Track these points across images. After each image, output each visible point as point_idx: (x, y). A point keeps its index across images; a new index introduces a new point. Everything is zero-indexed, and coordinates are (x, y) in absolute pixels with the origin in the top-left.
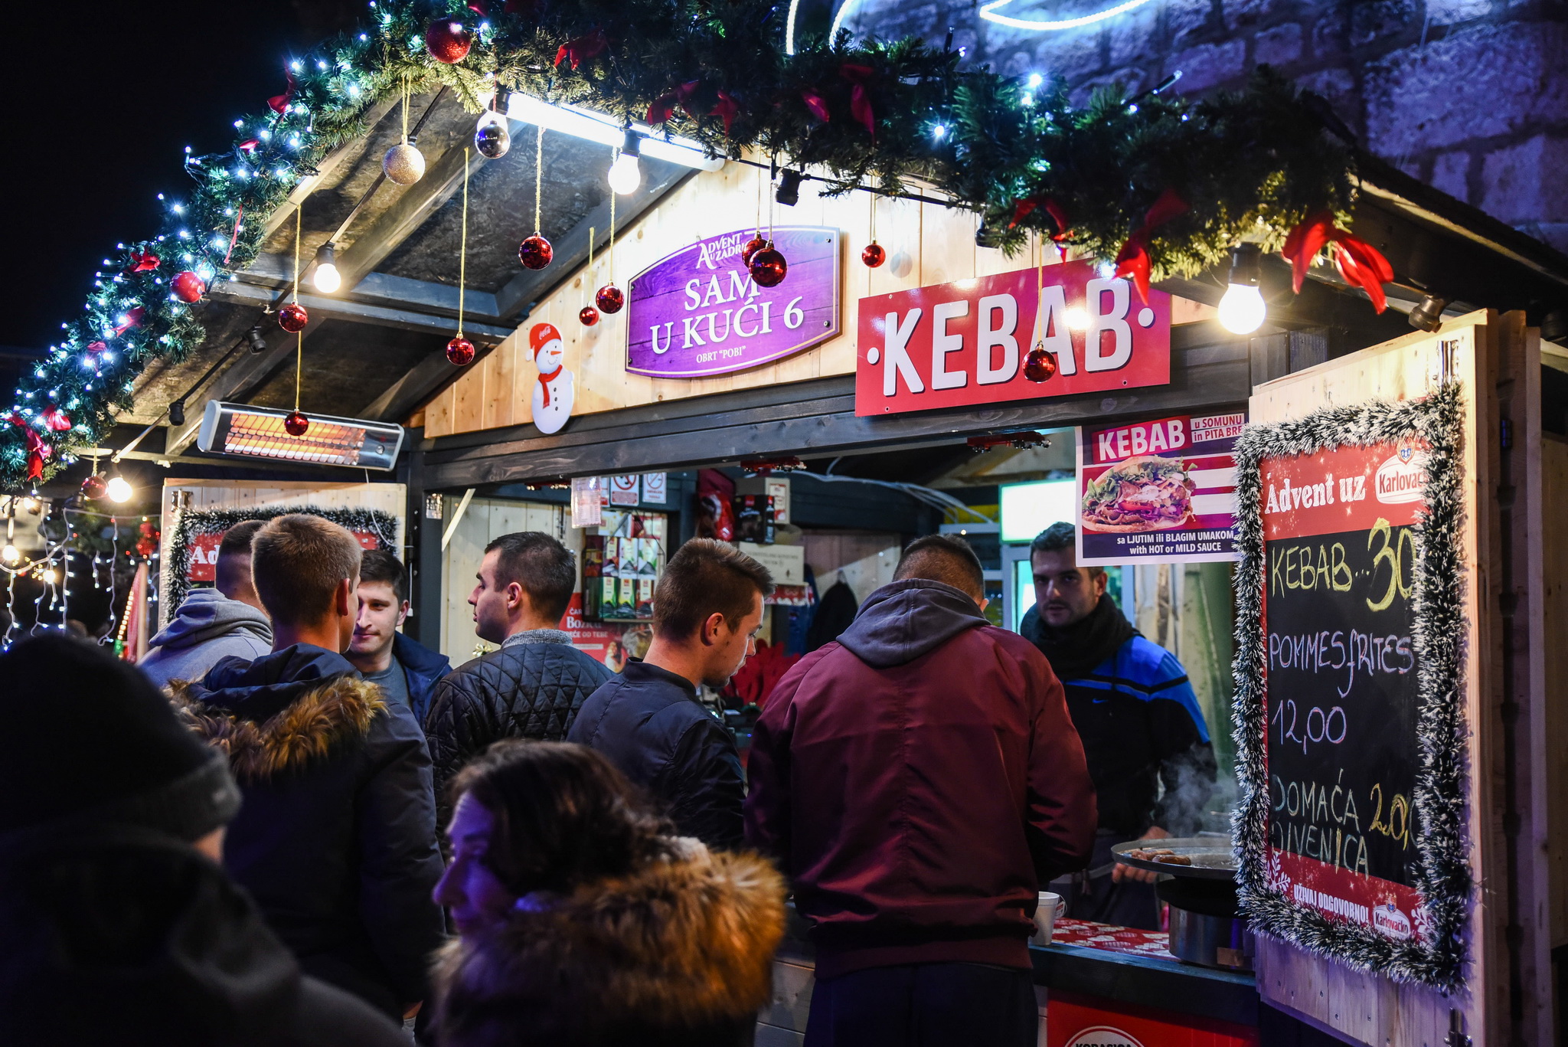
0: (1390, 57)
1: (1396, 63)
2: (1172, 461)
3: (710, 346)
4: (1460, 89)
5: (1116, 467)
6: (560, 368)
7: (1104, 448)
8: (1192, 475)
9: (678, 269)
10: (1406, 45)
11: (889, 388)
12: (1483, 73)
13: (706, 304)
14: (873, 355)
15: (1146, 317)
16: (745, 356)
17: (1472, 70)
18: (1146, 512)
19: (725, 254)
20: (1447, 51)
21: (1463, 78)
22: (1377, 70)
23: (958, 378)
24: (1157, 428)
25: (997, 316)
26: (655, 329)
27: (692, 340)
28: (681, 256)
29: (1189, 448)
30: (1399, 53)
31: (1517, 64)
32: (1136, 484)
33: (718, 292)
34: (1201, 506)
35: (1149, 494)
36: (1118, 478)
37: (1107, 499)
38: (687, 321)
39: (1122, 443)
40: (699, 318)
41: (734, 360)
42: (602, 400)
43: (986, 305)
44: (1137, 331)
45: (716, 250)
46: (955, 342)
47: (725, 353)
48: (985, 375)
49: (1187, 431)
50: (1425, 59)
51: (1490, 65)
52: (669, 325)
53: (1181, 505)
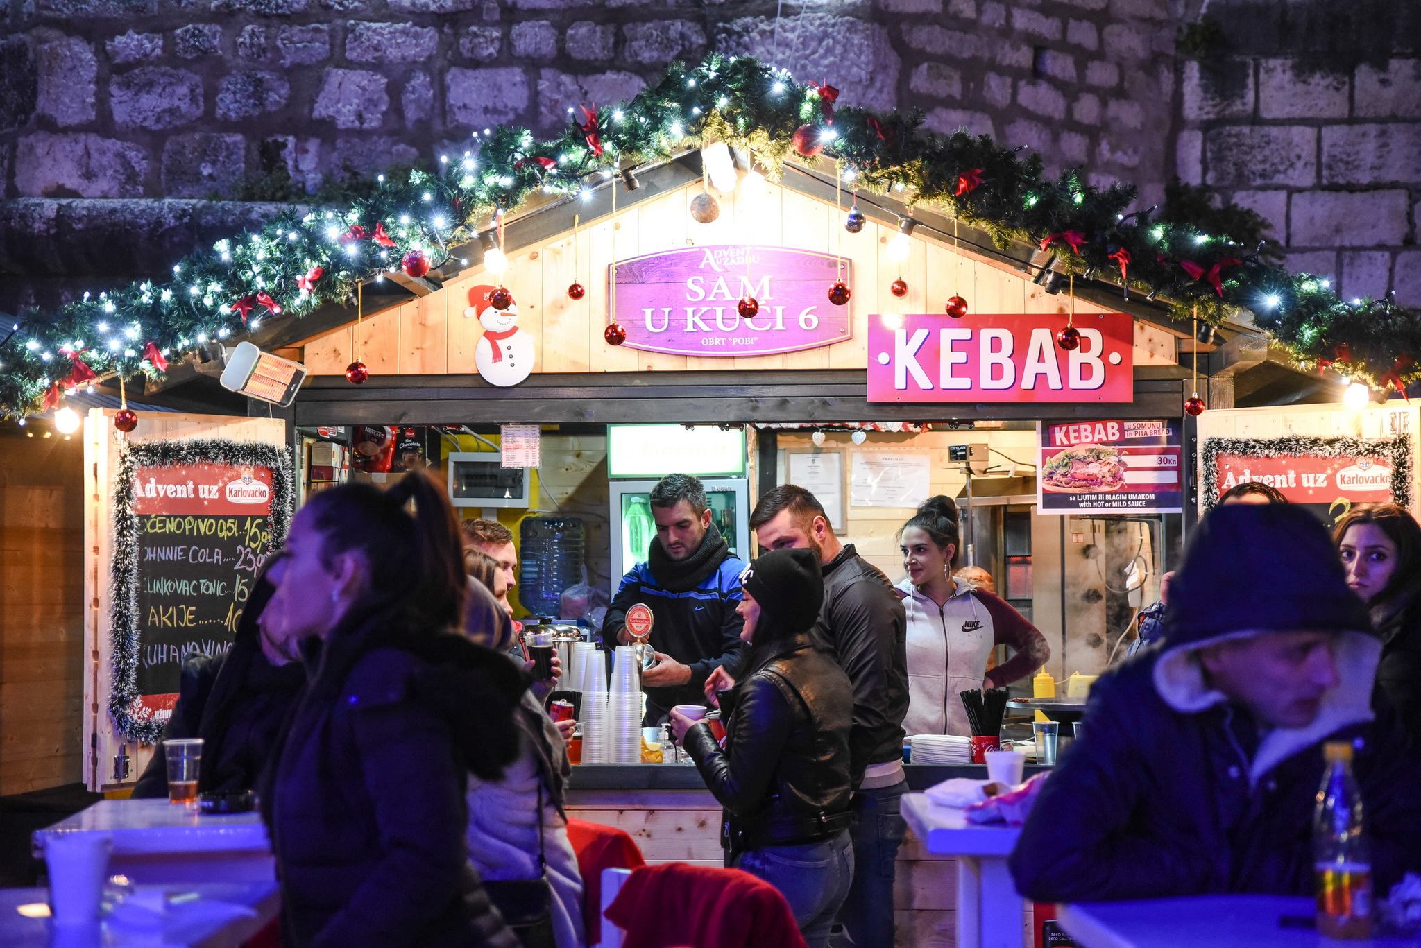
0: (740, 22)
1: (746, 29)
2: (1110, 448)
3: (715, 331)
4: (804, 67)
5: (1068, 450)
6: (515, 330)
7: (1059, 436)
8: (1124, 458)
9: (676, 264)
10: (756, 15)
11: (900, 383)
12: (824, 56)
13: (711, 298)
14: (883, 358)
15: (1115, 358)
16: (757, 345)
17: (814, 52)
18: (1091, 480)
19: (733, 261)
20: (793, 30)
21: (806, 58)
22: (730, 32)
23: (964, 383)
24: (1099, 426)
25: (996, 345)
26: (648, 312)
27: (695, 324)
28: (681, 255)
29: (1123, 441)
30: (749, 20)
31: (852, 55)
32: (1083, 461)
33: (725, 290)
34: (1130, 478)
35: (1094, 469)
36: (1070, 457)
37: (1062, 470)
38: (690, 310)
39: (1072, 435)
40: (704, 309)
41: (745, 347)
42: (574, 362)
43: (986, 334)
44: (1108, 367)
45: (723, 256)
46: (961, 357)
47: (735, 341)
48: (986, 382)
49: (1121, 430)
50: (772, 32)
51: (829, 51)
52: (667, 310)
53: (1116, 477)
